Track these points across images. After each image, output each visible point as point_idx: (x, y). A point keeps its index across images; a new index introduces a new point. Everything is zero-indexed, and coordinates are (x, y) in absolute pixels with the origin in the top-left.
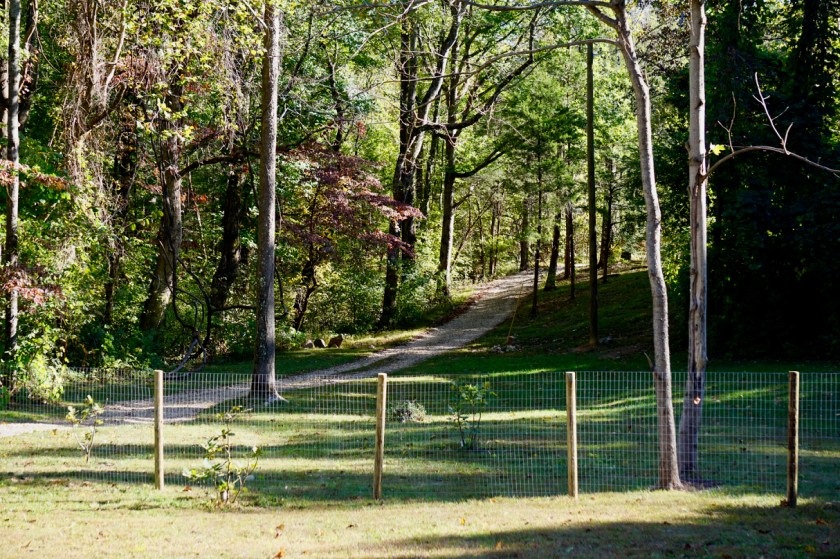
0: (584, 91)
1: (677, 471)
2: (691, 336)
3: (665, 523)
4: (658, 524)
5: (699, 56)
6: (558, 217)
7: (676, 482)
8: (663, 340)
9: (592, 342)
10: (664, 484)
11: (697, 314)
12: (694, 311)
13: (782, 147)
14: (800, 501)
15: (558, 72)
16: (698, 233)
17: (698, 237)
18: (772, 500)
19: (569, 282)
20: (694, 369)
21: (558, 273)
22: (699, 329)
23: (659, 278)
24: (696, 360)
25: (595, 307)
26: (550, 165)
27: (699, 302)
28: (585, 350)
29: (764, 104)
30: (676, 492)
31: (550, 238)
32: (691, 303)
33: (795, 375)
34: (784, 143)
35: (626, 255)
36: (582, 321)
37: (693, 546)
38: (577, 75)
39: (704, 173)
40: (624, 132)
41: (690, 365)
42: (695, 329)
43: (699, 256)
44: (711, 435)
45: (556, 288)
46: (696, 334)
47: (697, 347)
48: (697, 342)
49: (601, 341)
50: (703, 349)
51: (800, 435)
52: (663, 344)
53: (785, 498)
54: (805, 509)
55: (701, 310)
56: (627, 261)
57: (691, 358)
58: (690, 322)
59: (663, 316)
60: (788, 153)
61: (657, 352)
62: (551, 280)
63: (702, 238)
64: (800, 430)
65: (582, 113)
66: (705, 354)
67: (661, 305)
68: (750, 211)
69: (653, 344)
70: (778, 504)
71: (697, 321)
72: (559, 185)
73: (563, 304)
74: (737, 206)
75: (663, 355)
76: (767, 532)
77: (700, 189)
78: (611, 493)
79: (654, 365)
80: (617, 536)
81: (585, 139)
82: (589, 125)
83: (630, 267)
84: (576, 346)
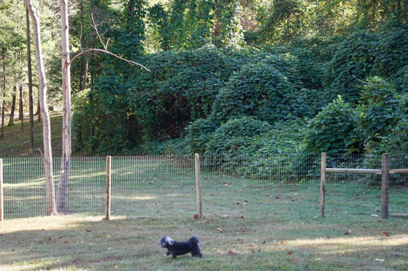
0: (25, 26)
1: (55, 207)
2: (63, 141)
3: (42, 230)
4: (39, 230)
5: (65, 4)
6: (15, 88)
7: (55, 212)
8: (48, 143)
9: (31, 150)
10: (48, 213)
11: (66, 130)
12: (65, 129)
13: (104, 49)
14: (111, 218)
15: (11, 15)
16: (66, 91)
17: (66, 93)
18: (99, 218)
19: (20, 121)
20: (65, 156)
21: (15, 117)
22: (67, 138)
23: (45, 112)
24: (66, 153)
25: (32, 133)
26: (9, 62)
27: (67, 125)
28: (27, 154)
29: (96, 28)
30: (54, 217)
31: (11, 99)
32: (64, 125)
33: (109, 158)
34: (106, 47)
35: (51, 109)
36: (26, 140)
37: (52, 239)
38: (22, 17)
39: (69, 61)
40: (47, 47)
41: (63, 155)
42: (65, 138)
43: (67, 102)
44: (80, 192)
45: (14, 125)
46: (66, 140)
47: (66, 147)
48: (66, 144)
49: (35, 150)
50: (69, 147)
51: (111, 186)
52: (48, 145)
53: (105, 217)
54: (113, 221)
55: (68, 129)
56: (51, 111)
57: (63, 152)
58: (63, 134)
59: (48, 131)
60: (108, 52)
61: (45, 149)
62: (11, 121)
63: (68, 93)
64: (111, 184)
65: (25, 37)
66: (70, 149)
67: (47, 126)
68: (106, 86)
69: (43, 145)
70: (101, 219)
71: (67, 134)
72: (15, 72)
73: (17, 132)
74: (100, 83)
75: (48, 150)
76: (90, 231)
77: (67, 69)
78: (21, 219)
79: (44, 155)
80: (16, 237)
81: (26, 50)
82: (28, 42)
83: (53, 114)
84: (23, 153)
